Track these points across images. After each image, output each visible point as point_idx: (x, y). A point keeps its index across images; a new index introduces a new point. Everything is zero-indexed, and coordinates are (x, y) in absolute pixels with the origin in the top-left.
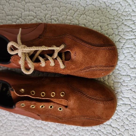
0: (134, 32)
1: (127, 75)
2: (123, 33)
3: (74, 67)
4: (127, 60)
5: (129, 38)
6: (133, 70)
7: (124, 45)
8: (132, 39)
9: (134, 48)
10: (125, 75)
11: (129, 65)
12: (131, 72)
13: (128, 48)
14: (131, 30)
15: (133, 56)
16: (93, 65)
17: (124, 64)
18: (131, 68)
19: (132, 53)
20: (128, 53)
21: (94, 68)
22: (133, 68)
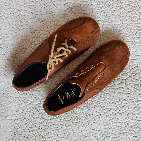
0: (126, 73)
1: (138, 100)
2: (120, 77)
3: (81, 45)
4: (133, 92)
5: (126, 78)
6: (140, 96)
7: (125, 83)
8: (128, 78)
9: (132, 83)
10: (137, 101)
11: (135, 94)
12: (139, 98)
13: (129, 84)
14: (124, 72)
15: (134, 88)
16: (89, 35)
17: (133, 95)
18: (138, 95)
19: (133, 86)
20: (131, 87)
21: (91, 36)
22: (139, 95)
